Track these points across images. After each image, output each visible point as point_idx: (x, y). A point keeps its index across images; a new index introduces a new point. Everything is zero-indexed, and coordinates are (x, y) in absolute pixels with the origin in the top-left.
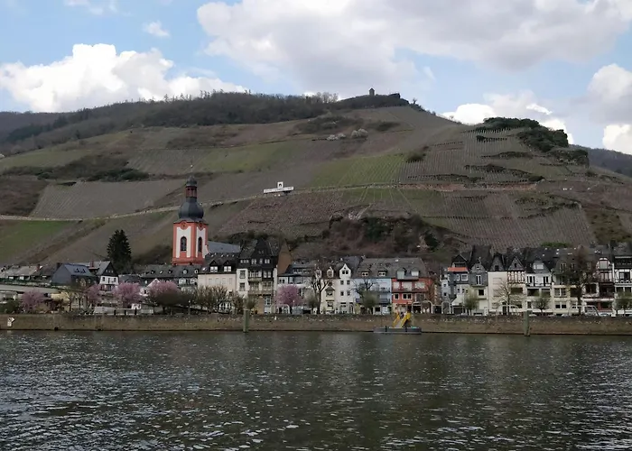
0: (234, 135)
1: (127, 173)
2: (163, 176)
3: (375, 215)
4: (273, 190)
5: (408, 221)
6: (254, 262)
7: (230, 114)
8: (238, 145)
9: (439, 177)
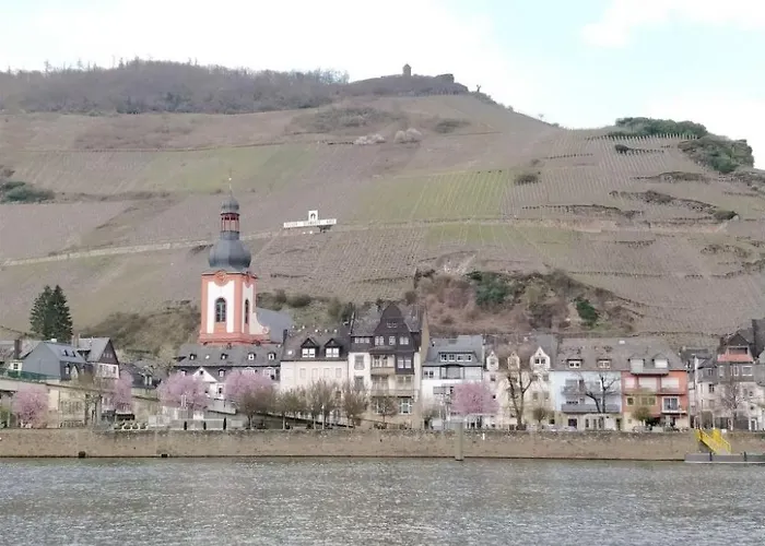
0: (187, 132)
1: (16, 190)
2: (81, 196)
3: (491, 268)
4: (301, 224)
5: (549, 279)
6: (379, 341)
7: (170, 97)
8: (198, 148)
9: (574, 208)
